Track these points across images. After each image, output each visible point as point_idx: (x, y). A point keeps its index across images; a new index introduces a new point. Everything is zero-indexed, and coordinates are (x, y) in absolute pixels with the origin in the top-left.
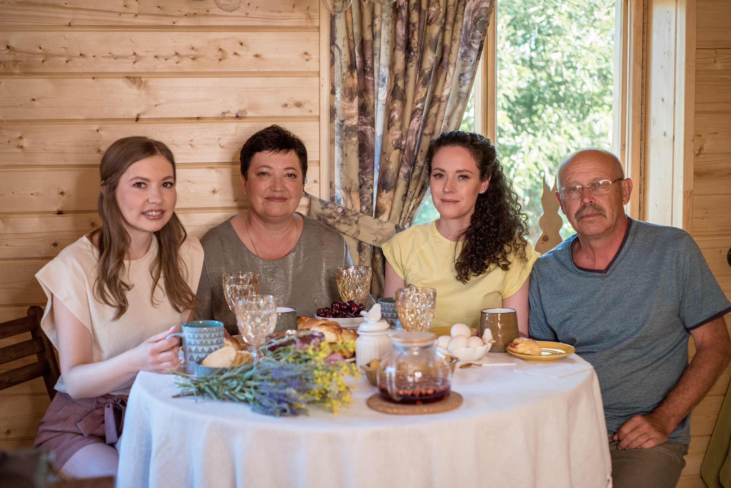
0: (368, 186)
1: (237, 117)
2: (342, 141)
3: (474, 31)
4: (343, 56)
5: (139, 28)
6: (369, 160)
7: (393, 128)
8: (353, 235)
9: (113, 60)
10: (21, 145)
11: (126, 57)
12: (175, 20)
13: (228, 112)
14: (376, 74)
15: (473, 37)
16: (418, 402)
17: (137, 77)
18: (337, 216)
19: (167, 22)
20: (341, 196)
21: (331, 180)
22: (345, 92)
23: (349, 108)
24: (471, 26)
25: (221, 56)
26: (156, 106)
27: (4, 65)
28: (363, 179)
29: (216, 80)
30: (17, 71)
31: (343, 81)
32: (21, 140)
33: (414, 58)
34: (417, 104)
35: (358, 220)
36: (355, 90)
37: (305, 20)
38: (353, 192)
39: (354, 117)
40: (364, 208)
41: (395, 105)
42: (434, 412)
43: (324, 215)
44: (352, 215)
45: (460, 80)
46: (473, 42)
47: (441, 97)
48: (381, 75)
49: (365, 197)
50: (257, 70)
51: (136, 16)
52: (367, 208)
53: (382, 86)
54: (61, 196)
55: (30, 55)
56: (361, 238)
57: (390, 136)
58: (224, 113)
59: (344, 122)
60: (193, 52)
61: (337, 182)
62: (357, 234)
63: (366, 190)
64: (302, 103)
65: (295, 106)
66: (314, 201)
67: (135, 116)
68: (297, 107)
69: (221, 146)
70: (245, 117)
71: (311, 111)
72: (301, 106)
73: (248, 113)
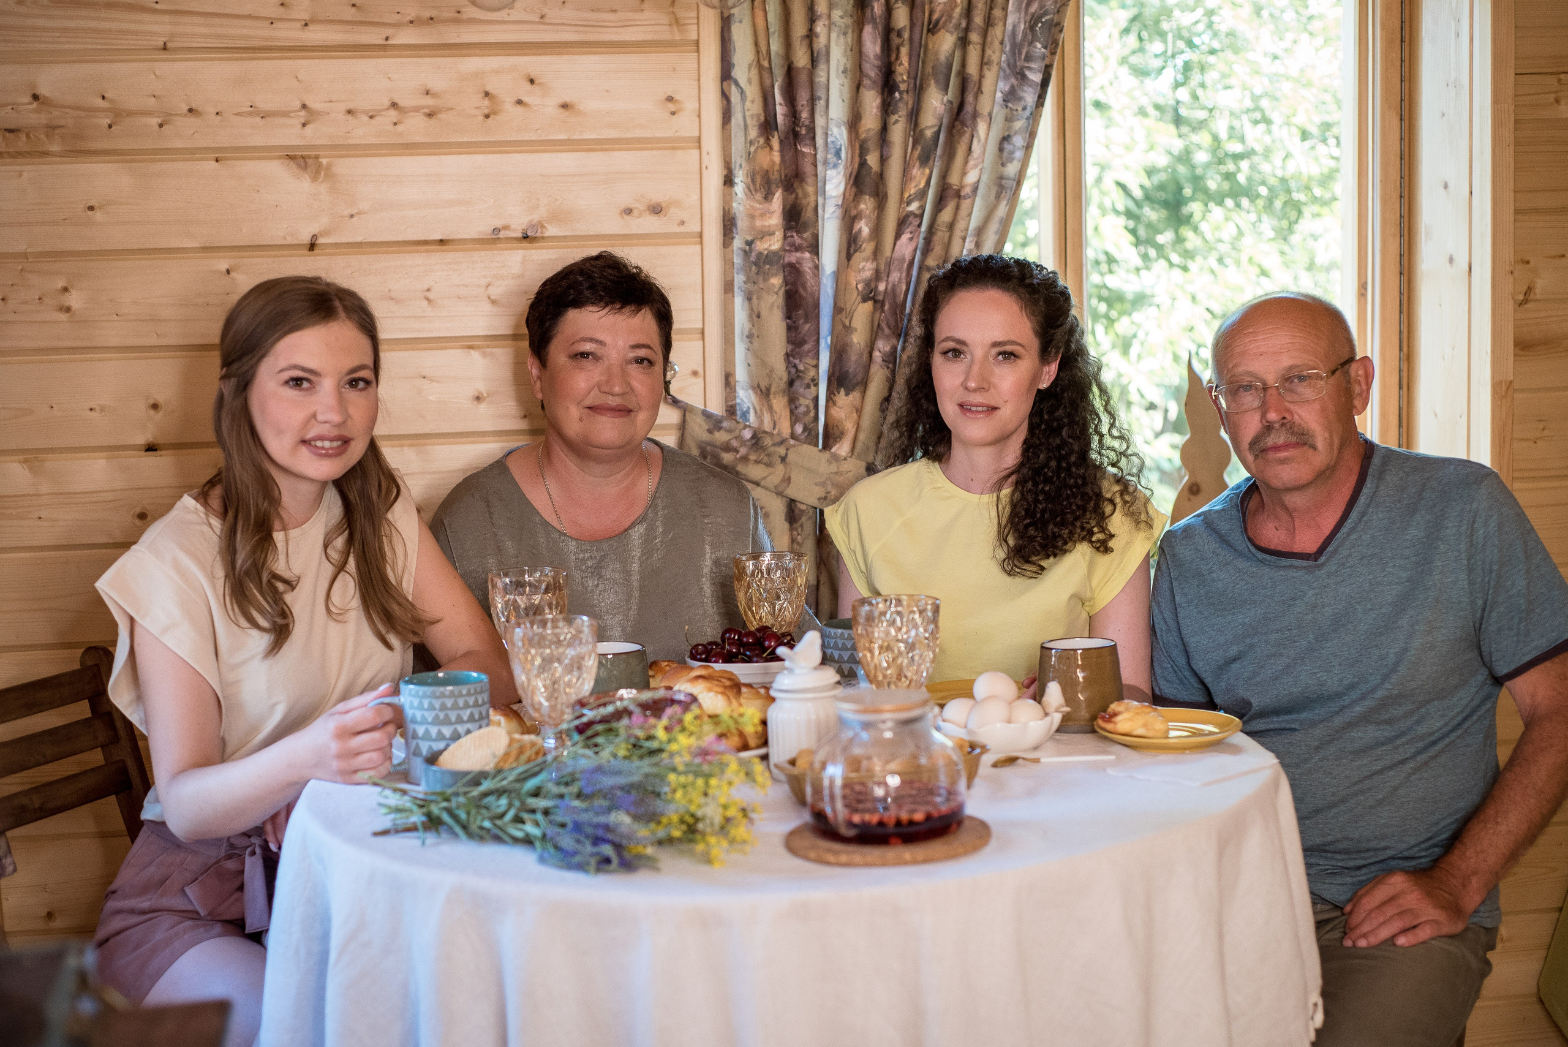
0: (807, 382)
1: (526, 237)
2: (750, 286)
3: (1031, 43)
4: (748, 104)
5: (313, 51)
6: (807, 327)
7: (857, 257)
8: (776, 487)
9: (258, 119)
10: (67, 304)
11: (285, 114)
12: (389, 32)
13: (506, 228)
14: (819, 141)
15: (1028, 58)
16: (893, 840)
17: (309, 157)
18: (741, 446)
19: (374, 37)
20: (750, 404)
22: (753, 181)
23: (763, 215)
24: (1025, 35)
25: (487, 107)
26: (352, 216)
27: (28, 136)
28: (795, 366)
29: (479, 159)
30: (55, 148)
31: (750, 157)
32: (67, 294)
33: (901, 105)
34: (909, 204)
35: (787, 454)
36: (775, 176)
37: (667, 28)
38: (774, 394)
39: (772, 234)
40: (799, 429)
41: (862, 206)
42: (926, 861)
43: (713, 445)
44: (774, 445)
45: (1001, 150)
46: (1029, 68)
47: (962, 187)
48: (833, 142)
49: (800, 405)
50: (566, 138)
51: (306, 25)
52: (805, 429)
53: (835, 166)
54: (152, 412)
55: (83, 114)
56: (792, 492)
57: (853, 273)
58: (496, 230)
59: (753, 245)
60: (429, 101)
61: (741, 374)
62: (785, 484)
63: (802, 390)
64: (664, 205)
65: (648, 212)
66: (691, 415)
67: (306, 240)
68: (652, 214)
69: (491, 300)
70: (542, 237)
71: (682, 223)
72: (662, 212)
73: (547, 229)
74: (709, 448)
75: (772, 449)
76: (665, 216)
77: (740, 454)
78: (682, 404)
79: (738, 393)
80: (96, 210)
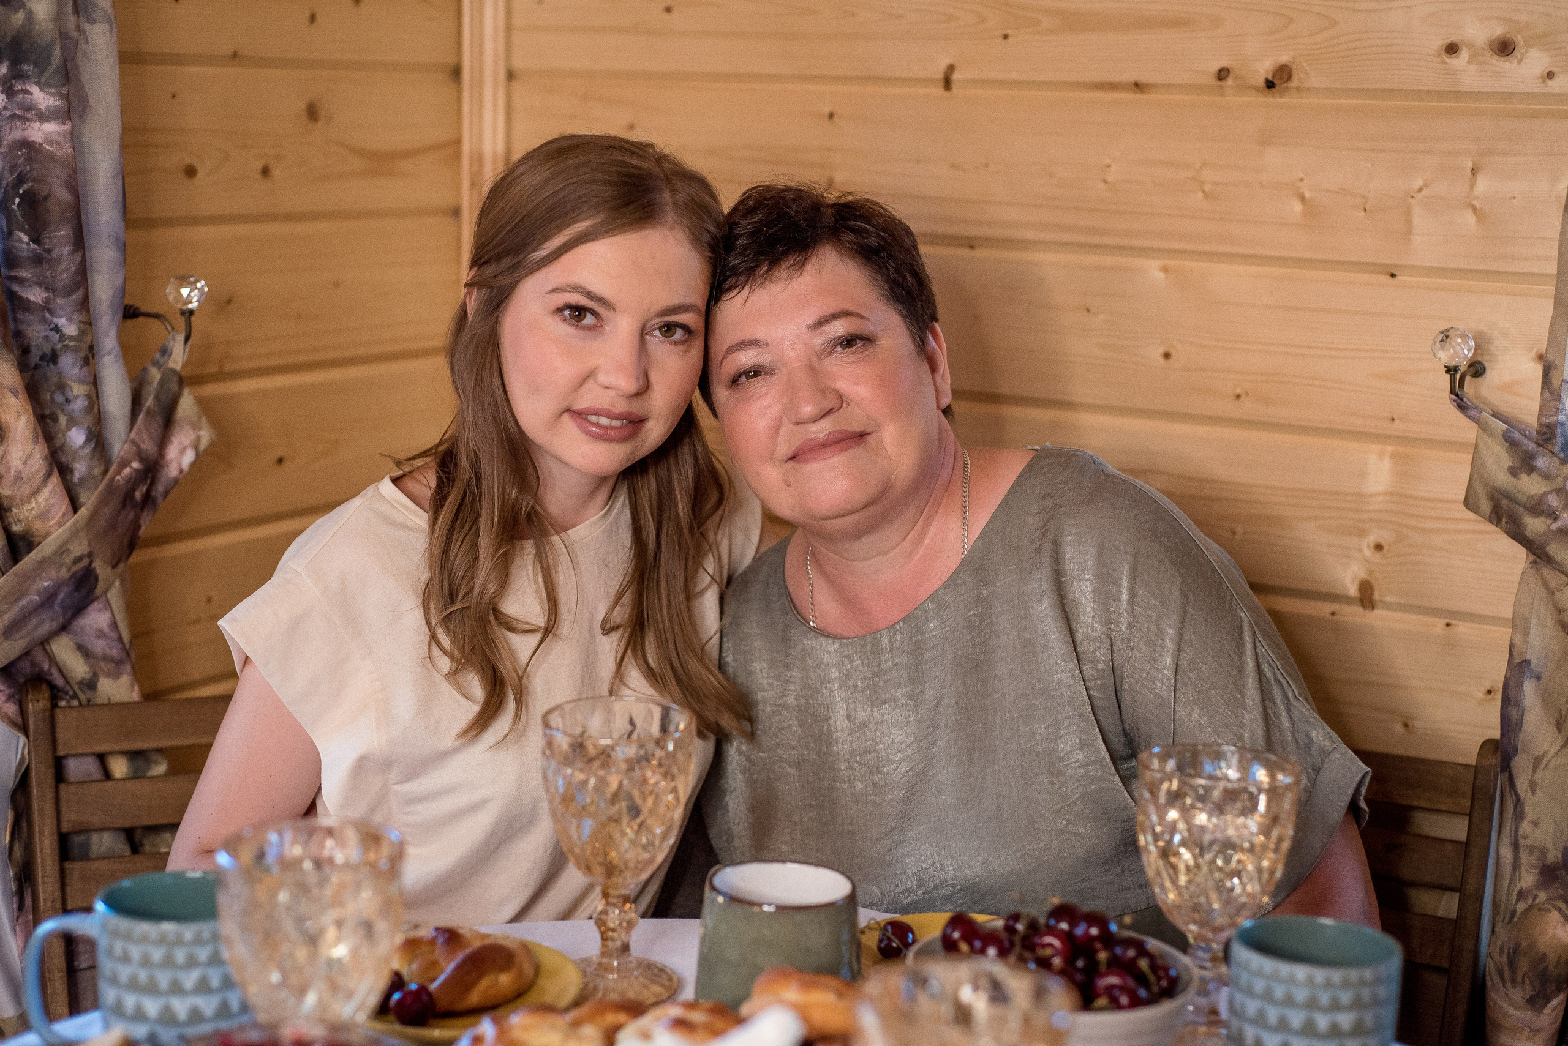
13: (1241, 67)
21: (1551, 358)
43: (1512, 499)
64: (1520, 40)
65: (1489, 53)
66: (1485, 436)
67: (939, 72)
68: (1496, 57)
69: (1204, 192)
70: (1298, 89)
71: (1550, 75)
72: (1515, 52)
73: (1309, 75)
76: (1520, 62)
77: (1559, 523)
78: (1473, 413)
79: (1564, 404)
80: (675, 13)
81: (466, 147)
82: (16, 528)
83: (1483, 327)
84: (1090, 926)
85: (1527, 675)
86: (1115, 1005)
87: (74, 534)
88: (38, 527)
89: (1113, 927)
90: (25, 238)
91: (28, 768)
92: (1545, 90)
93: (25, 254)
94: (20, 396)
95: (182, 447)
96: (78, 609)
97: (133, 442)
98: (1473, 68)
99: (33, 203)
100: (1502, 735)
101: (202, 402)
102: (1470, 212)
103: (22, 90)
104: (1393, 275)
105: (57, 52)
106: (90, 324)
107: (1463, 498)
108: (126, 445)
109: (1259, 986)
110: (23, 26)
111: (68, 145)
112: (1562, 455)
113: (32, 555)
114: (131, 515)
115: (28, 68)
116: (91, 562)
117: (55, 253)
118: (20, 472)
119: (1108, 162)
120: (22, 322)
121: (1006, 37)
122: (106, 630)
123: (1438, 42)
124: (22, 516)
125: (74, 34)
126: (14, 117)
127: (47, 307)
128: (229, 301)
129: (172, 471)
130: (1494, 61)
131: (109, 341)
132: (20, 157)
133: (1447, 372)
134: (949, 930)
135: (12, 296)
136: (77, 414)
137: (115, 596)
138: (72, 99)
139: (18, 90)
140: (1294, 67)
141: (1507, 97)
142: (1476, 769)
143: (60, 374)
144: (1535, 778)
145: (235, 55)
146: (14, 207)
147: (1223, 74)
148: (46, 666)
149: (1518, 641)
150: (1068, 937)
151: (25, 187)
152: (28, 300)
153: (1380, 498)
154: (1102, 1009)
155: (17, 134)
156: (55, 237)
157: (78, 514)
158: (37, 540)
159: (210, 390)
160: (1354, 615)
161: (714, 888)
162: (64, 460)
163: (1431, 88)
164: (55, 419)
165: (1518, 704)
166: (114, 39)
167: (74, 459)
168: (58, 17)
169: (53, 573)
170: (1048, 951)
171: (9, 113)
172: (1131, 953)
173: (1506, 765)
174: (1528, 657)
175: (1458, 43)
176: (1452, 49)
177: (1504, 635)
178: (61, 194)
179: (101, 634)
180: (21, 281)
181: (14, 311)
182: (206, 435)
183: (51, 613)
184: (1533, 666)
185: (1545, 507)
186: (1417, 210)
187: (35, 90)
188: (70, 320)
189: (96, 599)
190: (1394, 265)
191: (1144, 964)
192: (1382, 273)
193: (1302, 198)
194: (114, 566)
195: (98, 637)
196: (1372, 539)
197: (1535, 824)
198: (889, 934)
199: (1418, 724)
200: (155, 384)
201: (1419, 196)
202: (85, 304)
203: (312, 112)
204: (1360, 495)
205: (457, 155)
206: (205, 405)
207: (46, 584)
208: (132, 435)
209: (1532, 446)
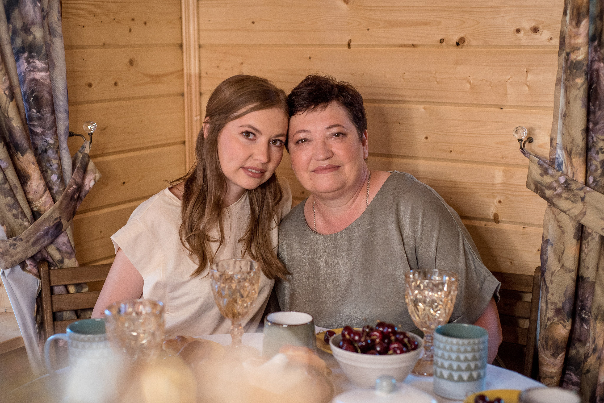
0: (597, 149)
2: (566, 82)
8: (576, 217)
13: (447, 38)
18: (558, 187)
20: (563, 160)
21: (553, 136)
22: (574, 13)
23: (575, 36)
28: (592, 138)
35: (584, 196)
36: (584, 9)
38: (574, 155)
39: (578, 49)
40: (591, 180)
43: (541, 184)
44: (577, 189)
49: (593, 164)
52: (594, 180)
56: (585, 221)
59: (569, 56)
61: (559, 140)
62: (582, 216)
63: (594, 155)
64: (540, 27)
65: (531, 32)
66: (532, 163)
67: (346, 43)
68: (533, 33)
69: (437, 81)
70: (467, 45)
71: (551, 39)
72: (539, 31)
73: (471, 41)
74: (539, 185)
75: (576, 192)
76: (541, 35)
77: (557, 192)
78: (527, 155)
79: (557, 151)
80: (255, 24)
81: (185, 72)
82: (35, 209)
83: (532, 126)
84: (388, 329)
85: (548, 244)
86: (395, 352)
87: (54, 211)
88: (42, 208)
89: (396, 329)
90: (35, 111)
91: (41, 290)
92: (550, 44)
93: (35, 117)
94: (35, 165)
95: (90, 180)
96: (57, 236)
97: (73, 179)
98: (525, 37)
99: (37, 99)
100: (541, 265)
101: (96, 164)
102: (526, 86)
103: (33, 62)
104: (501, 109)
105: (44, 49)
106: (58, 139)
107: (526, 184)
108: (71, 180)
109: (442, 346)
110: (32, 40)
111: (48, 80)
112: (557, 169)
113: (41, 218)
114: (73, 204)
115: (34, 54)
116: (60, 220)
117: (45, 116)
118: (36, 190)
119: (404, 72)
120: (35, 139)
121: (368, 30)
122: (66, 243)
123: (513, 29)
124: (37, 205)
125: (49, 42)
126: (30, 71)
127: (43, 134)
128: (105, 129)
129: (87, 188)
130: (532, 35)
131: (64, 145)
132: (32, 84)
133: (519, 141)
134: (344, 331)
135: (31, 131)
136: (55, 170)
137: (69, 231)
138: (49, 63)
139: (31, 62)
140: (465, 38)
141: (537, 46)
142: (534, 277)
143: (48, 156)
144: (552, 279)
145: (104, 44)
146: (31, 101)
147: (442, 41)
148: (46, 256)
149: (545, 233)
150: (382, 333)
151: (35, 94)
152: (37, 132)
153: (500, 185)
154: (391, 354)
155: (31, 77)
156: (45, 110)
157: (55, 204)
158: (42, 213)
159: (99, 159)
160: (492, 225)
161: (267, 320)
162: (50, 185)
163: (512, 44)
164: (47, 172)
165: (546, 254)
166: (63, 42)
167: (53, 185)
168: (44, 37)
169: (48, 224)
170: (375, 337)
171: (28, 69)
172: (402, 337)
173: (543, 276)
174: (549, 238)
175: (520, 28)
176: (518, 31)
177: (541, 230)
178: (47, 96)
179: (64, 244)
180: (34, 126)
181: (32, 136)
182: (98, 175)
183: (47, 238)
184: (550, 241)
185: (552, 187)
186: (508, 86)
187: (37, 61)
188: (51, 138)
189: (63, 232)
190: (501, 105)
191: (406, 340)
192: (498, 108)
193: (470, 83)
194: (68, 221)
195: (63, 245)
196: (497, 199)
197: (553, 294)
198: (327, 335)
199: (515, 262)
200: (80, 159)
201: (509, 81)
202: (56, 133)
203: (131, 63)
204: (493, 184)
205: (183, 74)
206: (97, 165)
207: (46, 228)
208: (73, 176)
209: (547, 166)
